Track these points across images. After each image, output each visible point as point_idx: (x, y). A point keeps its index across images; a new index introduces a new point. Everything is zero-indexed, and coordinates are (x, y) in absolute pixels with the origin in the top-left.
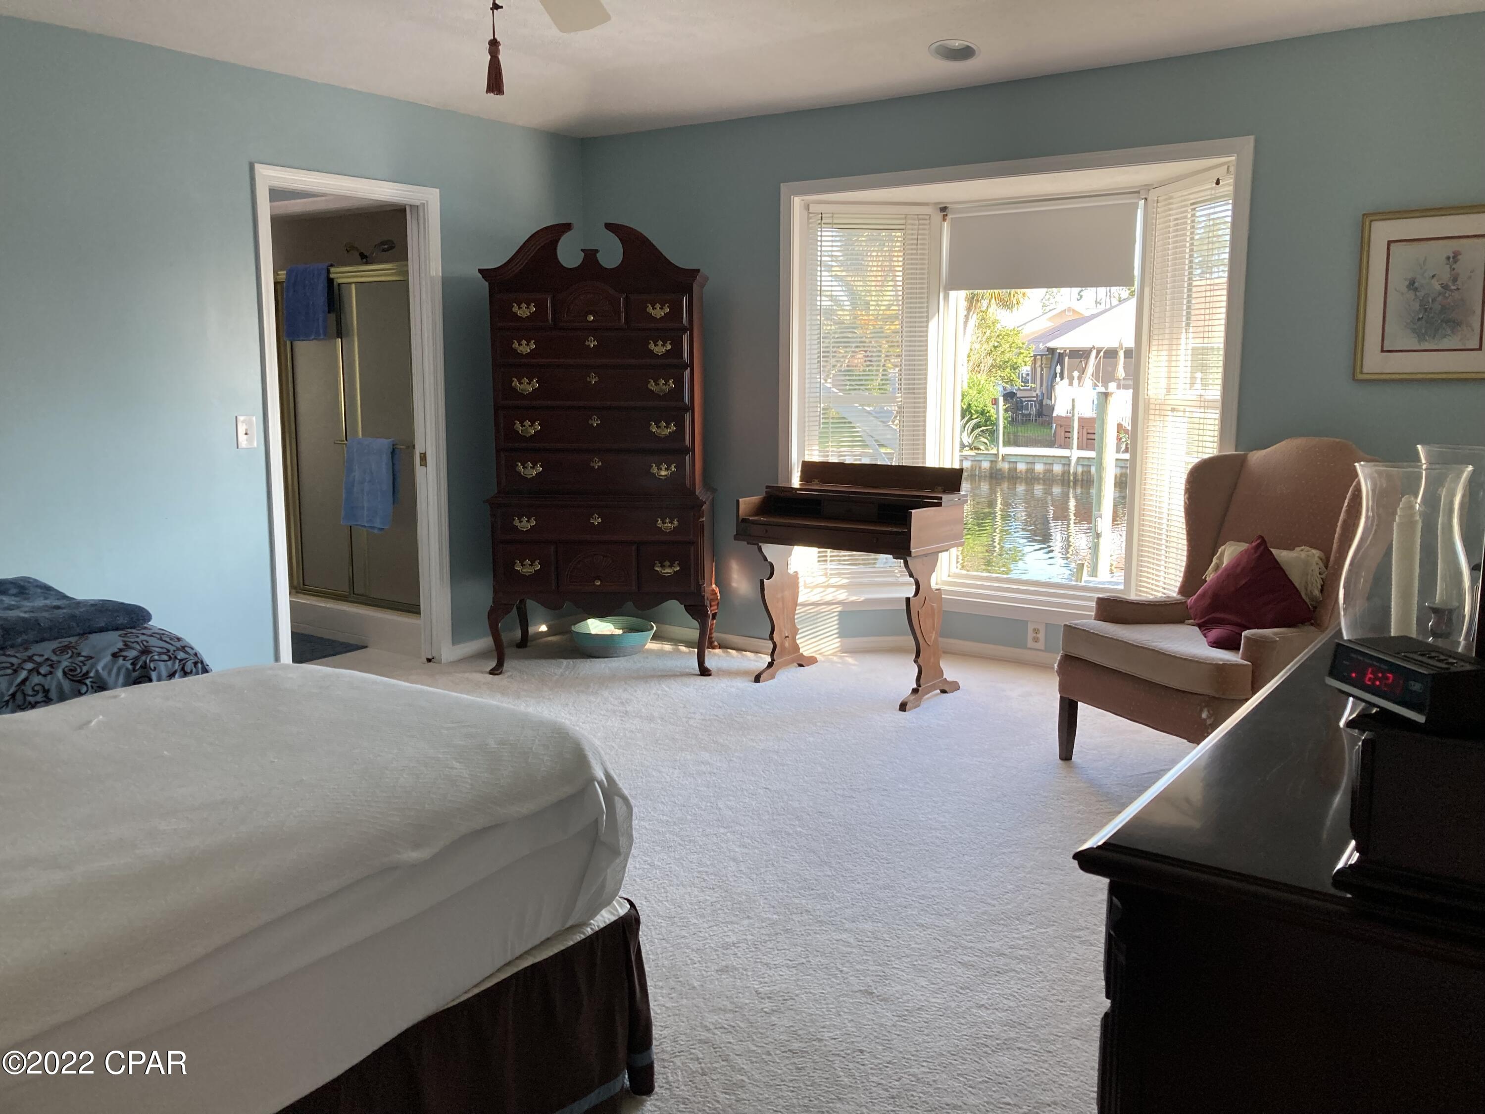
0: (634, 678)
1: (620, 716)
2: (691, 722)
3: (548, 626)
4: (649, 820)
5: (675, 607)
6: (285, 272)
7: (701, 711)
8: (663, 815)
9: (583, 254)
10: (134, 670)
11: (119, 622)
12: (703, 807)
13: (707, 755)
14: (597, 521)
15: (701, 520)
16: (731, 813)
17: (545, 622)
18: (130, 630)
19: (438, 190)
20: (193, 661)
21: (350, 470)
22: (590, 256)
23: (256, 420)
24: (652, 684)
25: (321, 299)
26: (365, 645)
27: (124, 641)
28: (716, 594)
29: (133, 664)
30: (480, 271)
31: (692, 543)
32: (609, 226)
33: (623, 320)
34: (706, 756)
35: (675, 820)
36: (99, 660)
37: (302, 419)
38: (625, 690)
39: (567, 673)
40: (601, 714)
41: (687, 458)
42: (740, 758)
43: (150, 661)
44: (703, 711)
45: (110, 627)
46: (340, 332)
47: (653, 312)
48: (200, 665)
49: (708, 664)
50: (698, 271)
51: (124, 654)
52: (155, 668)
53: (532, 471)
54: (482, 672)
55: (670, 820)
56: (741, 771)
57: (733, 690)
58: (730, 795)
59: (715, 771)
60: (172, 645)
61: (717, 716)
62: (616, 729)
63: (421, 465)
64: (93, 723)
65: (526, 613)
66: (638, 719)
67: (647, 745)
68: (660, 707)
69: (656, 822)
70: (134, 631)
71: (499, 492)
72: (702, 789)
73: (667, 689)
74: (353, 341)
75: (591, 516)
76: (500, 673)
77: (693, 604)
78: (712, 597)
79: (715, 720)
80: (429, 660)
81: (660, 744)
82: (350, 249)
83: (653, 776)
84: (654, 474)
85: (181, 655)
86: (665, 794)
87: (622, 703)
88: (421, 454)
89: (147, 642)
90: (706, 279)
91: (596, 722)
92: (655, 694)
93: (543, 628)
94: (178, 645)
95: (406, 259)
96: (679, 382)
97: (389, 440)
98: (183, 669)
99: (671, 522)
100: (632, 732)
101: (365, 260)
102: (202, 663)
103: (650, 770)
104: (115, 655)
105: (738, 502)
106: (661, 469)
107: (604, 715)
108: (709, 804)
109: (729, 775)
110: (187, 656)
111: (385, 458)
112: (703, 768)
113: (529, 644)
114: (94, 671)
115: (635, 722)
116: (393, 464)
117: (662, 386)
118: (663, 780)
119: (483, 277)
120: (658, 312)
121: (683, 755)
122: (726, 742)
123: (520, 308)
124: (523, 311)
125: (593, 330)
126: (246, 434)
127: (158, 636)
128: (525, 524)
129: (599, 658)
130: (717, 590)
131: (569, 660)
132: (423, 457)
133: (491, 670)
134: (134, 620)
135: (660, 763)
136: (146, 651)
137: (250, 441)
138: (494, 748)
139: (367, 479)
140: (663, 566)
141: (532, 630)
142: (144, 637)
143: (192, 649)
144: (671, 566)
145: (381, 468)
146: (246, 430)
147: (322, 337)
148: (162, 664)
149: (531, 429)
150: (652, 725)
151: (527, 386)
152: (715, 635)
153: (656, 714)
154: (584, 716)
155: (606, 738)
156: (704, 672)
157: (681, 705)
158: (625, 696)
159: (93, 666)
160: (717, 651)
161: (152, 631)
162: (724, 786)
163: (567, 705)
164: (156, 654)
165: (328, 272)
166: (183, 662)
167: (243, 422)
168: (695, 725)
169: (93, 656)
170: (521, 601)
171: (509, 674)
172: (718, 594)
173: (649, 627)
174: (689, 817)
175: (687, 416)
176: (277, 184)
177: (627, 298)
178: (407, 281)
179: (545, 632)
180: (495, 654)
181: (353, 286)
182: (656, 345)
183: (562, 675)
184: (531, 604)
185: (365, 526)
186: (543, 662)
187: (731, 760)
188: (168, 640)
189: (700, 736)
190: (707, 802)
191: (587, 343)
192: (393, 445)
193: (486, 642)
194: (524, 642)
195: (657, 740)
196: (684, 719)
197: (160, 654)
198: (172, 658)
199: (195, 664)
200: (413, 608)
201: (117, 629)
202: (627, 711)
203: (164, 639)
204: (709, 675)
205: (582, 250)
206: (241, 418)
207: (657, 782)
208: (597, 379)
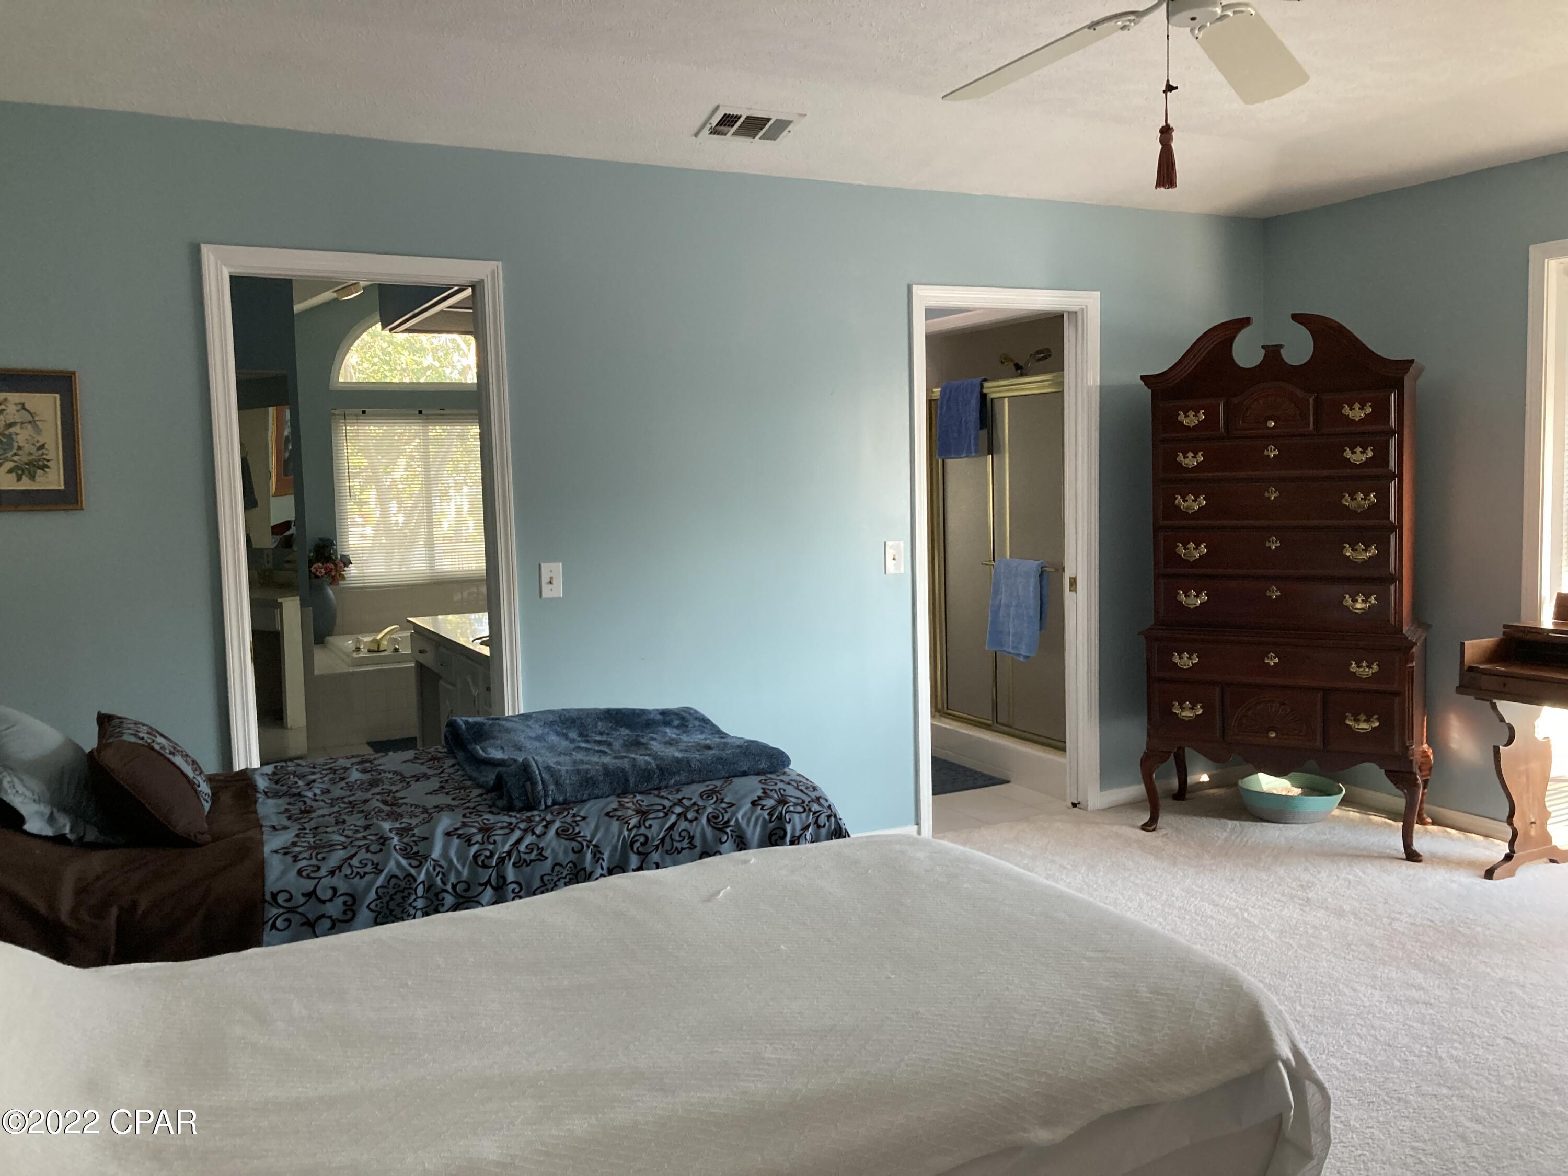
0: (1317, 855)
1: (1300, 905)
2: (1396, 925)
3: (1210, 777)
4: (1342, 1058)
5: (1373, 771)
6: (939, 389)
7: (1409, 911)
8: (1361, 1053)
9: (1263, 351)
10: (771, 821)
11: (761, 767)
12: (1417, 1052)
13: (1420, 975)
14: (1273, 661)
15: (1410, 665)
16: (1457, 1067)
17: (1205, 771)
18: (769, 776)
19: (1098, 293)
20: (827, 814)
21: (996, 592)
22: (1273, 353)
23: (904, 545)
24: (1341, 865)
25: (973, 416)
26: (1008, 779)
27: (763, 789)
28: (1428, 756)
29: (770, 814)
30: (1142, 378)
31: (1396, 694)
32: (1295, 317)
33: (1311, 425)
34: (1419, 978)
35: (1377, 1064)
36: (739, 808)
37: (951, 538)
38: (1306, 869)
39: (1233, 837)
40: (1275, 898)
41: (1392, 588)
42: (1468, 987)
43: (786, 813)
44: (1413, 912)
45: (752, 772)
46: (992, 448)
47: (1351, 414)
48: (833, 819)
49: (1417, 845)
50: (1412, 361)
51: (763, 802)
52: (790, 819)
53: (1195, 600)
54: (1133, 826)
55: (1370, 1062)
56: (1470, 1006)
57: (1454, 886)
58: (1455, 1041)
59: (1432, 1001)
60: (806, 794)
61: (1431, 921)
62: (1294, 922)
63: (1070, 590)
64: (721, 895)
65: (1184, 757)
66: (1323, 911)
67: (1336, 949)
68: (1353, 898)
69: (1351, 1063)
70: (773, 776)
71: (1155, 624)
72: (1415, 1025)
73: (1360, 874)
74: (1004, 457)
75: (1266, 654)
76: (1154, 830)
77: (1397, 769)
78: (1423, 760)
79: (1430, 926)
80: (1074, 805)
81: (1353, 950)
82: (1005, 359)
83: (1345, 994)
84: (1347, 607)
85: (815, 807)
86: (1362, 1023)
87: (1302, 886)
88: (1070, 578)
89: (785, 790)
90: (1421, 370)
91: (1270, 908)
92: (1345, 879)
93: (1205, 778)
94: (814, 795)
95: (1063, 370)
96: (1383, 496)
97: (1037, 562)
98: (816, 822)
99: (1369, 667)
100: (1315, 927)
101: (1019, 371)
102: (835, 816)
103: (1341, 986)
104: (754, 803)
105: (1463, 645)
106: (1357, 601)
107: (1279, 900)
108: (1424, 1049)
109: (1454, 1010)
110: (821, 809)
111: (1033, 581)
112: (1414, 993)
113: (1187, 796)
114: (734, 820)
115: (1318, 915)
116: (1041, 588)
117: (1362, 501)
118: (1359, 1002)
119: (1145, 384)
120: (1357, 413)
121: (1386, 971)
122: (1447, 960)
123: (1186, 416)
124: (1190, 420)
125: (1272, 438)
126: (894, 559)
127: (796, 785)
128: (1186, 661)
129: (1273, 822)
130: (1430, 752)
131: (1235, 822)
132: (1073, 582)
133: (1143, 825)
134: (774, 764)
135: (1354, 977)
136: (782, 801)
137: (897, 567)
138: (1146, 998)
139: (1014, 604)
140: (1357, 720)
141: (1191, 779)
142: (780, 785)
143: (827, 800)
144: (1367, 721)
145: (1028, 590)
146: (894, 555)
147: (973, 454)
148: (796, 816)
149: (1196, 552)
150: (1343, 922)
151: (1193, 504)
152: (1425, 806)
153: (1347, 908)
154: (1254, 898)
155: (1281, 932)
156: (1412, 856)
157: (1382, 900)
158: (1306, 877)
159: (734, 814)
160: (1430, 827)
161: (790, 778)
162: (1446, 1025)
163: (1233, 880)
164: (791, 804)
165: (982, 387)
166: (818, 814)
167: (891, 547)
168: (1401, 929)
169: (734, 802)
170: (1179, 748)
171: (1164, 832)
172: (1432, 757)
173: (1337, 790)
174: (1397, 1064)
175: (1393, 538)
176: (933, 303)
177: (1316, 400)
178: (1062, 392)
179: (1207, 782)
180: (1148, 804)
181: (1006, 400)
182: (1353, 453)
183: (1226, 840)
184: (1189, 753)
185: (1010, 653)
186: (1205, 821)
187: (1454, 989)
188: (803, 788)
189: (1410, 947)
190: (1422, 1046)
191: (1266, 453)
192: (1042, 568)
193: (1137, 790)
194: (1182, 793)
195: (1349, 945)
196: (1385, 920)
197: (796, 805)
198: (807, 810)
199: (829, 817)
200: (1057, 744)
201: (758, 774)
202: (1308, 899)
203: (801, 788)
204: (1420, 861)
205: (1263, 347)
206: (889, 544)
207: (1351, 1005)
208: (1277, 494)
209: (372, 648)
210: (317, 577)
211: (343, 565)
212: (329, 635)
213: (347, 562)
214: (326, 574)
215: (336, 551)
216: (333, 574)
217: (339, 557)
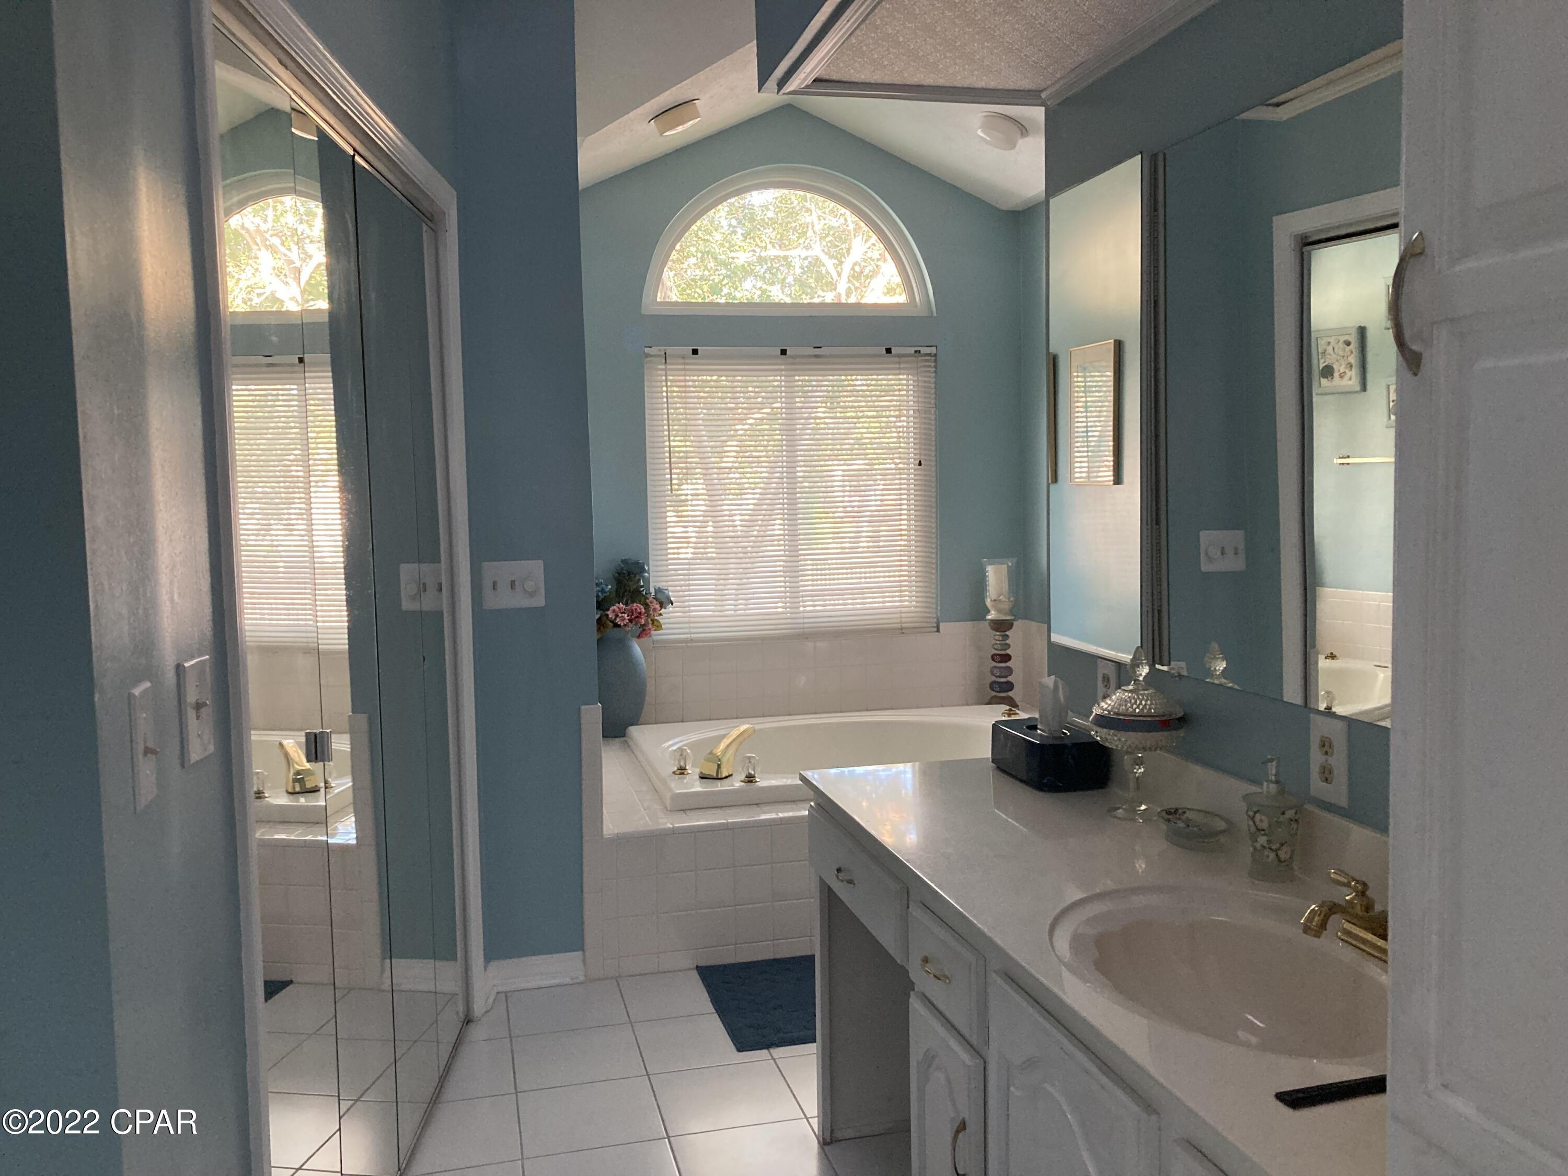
209: (706, 772)
210: (616, 626)
211: (658, 606)
212: (632, 725)
213: (664, 601)
214: (630, 621)
215: (647, 581)
216: (643, 622)
217: (652, 591)
